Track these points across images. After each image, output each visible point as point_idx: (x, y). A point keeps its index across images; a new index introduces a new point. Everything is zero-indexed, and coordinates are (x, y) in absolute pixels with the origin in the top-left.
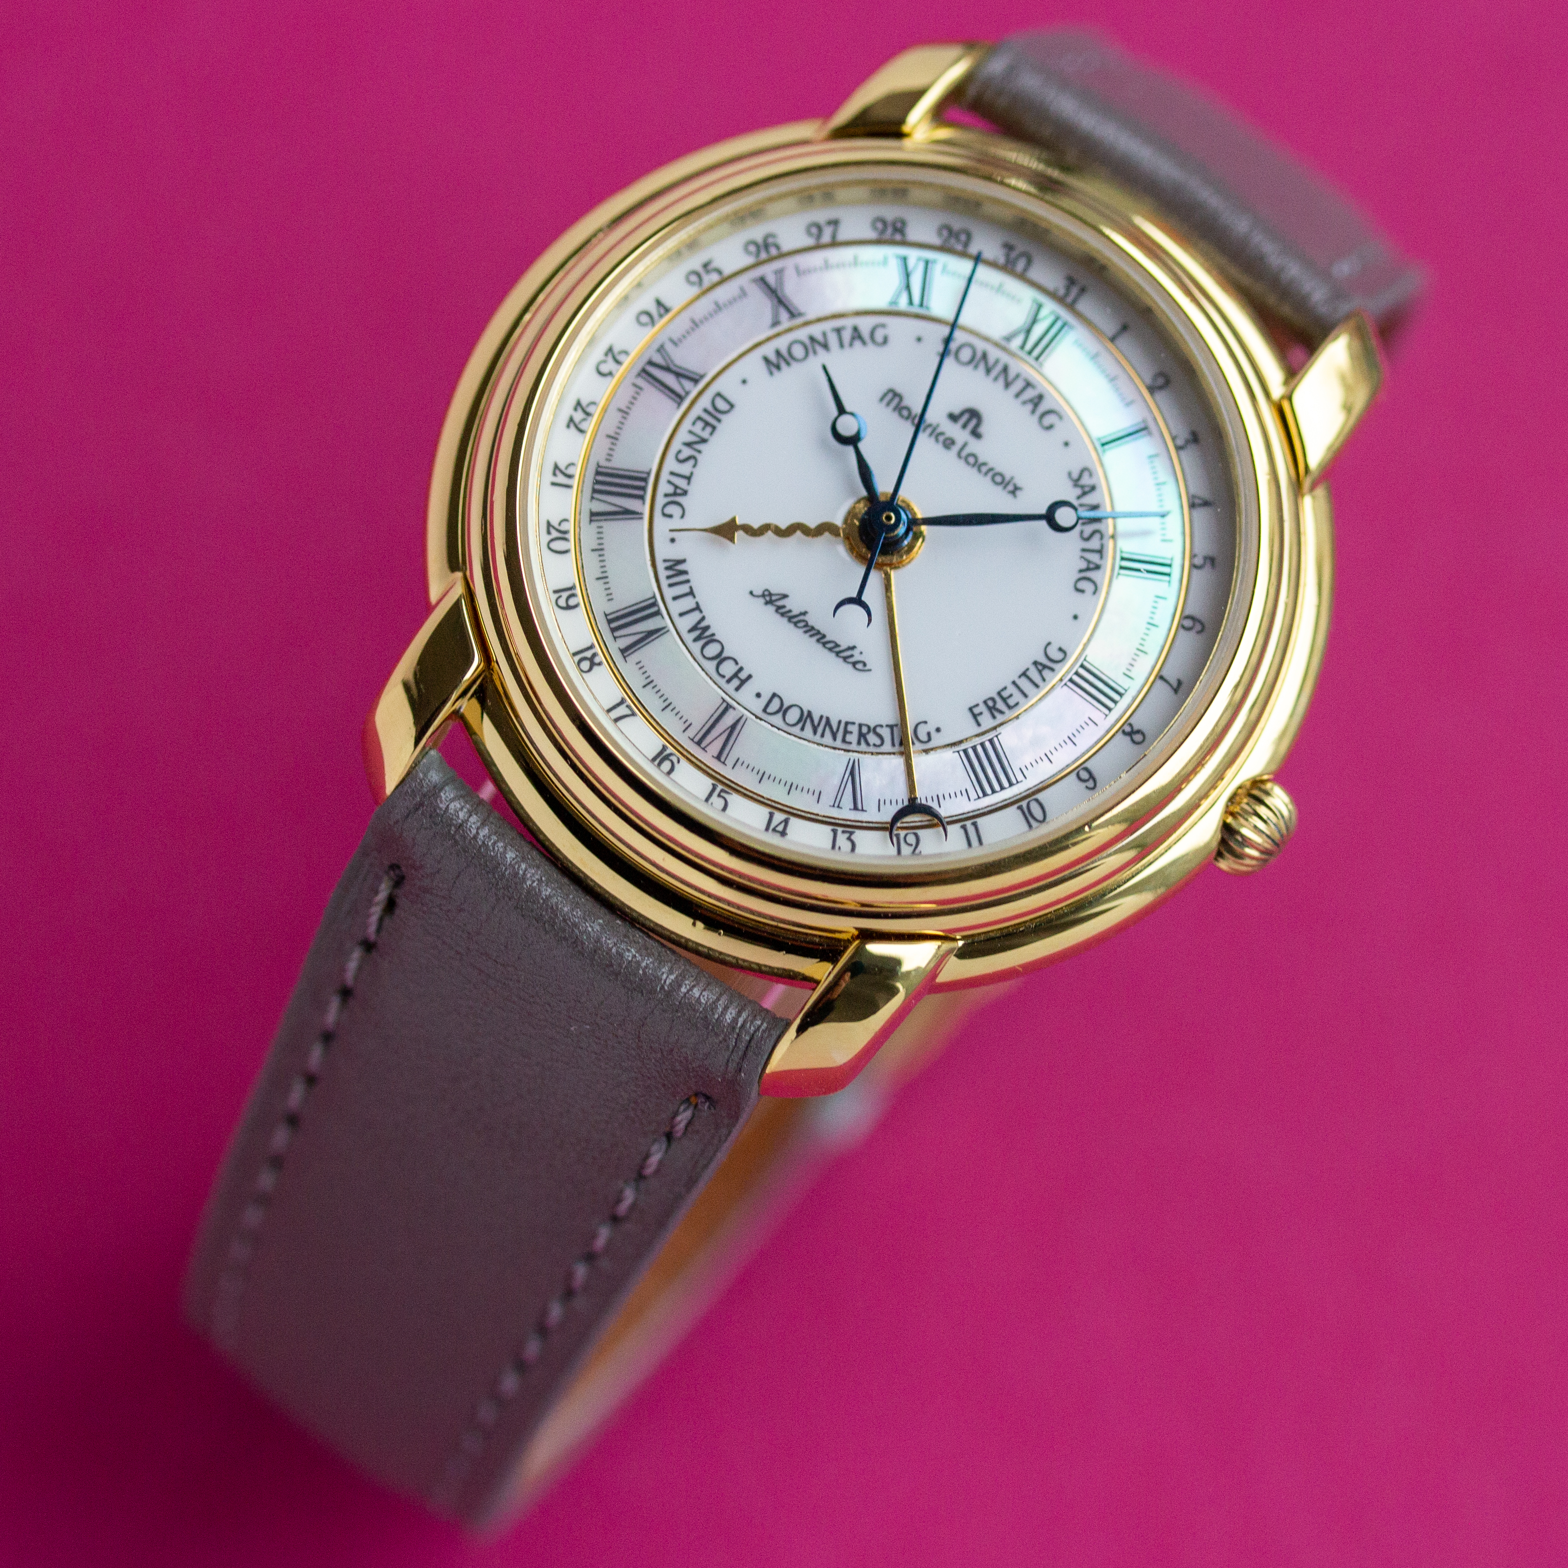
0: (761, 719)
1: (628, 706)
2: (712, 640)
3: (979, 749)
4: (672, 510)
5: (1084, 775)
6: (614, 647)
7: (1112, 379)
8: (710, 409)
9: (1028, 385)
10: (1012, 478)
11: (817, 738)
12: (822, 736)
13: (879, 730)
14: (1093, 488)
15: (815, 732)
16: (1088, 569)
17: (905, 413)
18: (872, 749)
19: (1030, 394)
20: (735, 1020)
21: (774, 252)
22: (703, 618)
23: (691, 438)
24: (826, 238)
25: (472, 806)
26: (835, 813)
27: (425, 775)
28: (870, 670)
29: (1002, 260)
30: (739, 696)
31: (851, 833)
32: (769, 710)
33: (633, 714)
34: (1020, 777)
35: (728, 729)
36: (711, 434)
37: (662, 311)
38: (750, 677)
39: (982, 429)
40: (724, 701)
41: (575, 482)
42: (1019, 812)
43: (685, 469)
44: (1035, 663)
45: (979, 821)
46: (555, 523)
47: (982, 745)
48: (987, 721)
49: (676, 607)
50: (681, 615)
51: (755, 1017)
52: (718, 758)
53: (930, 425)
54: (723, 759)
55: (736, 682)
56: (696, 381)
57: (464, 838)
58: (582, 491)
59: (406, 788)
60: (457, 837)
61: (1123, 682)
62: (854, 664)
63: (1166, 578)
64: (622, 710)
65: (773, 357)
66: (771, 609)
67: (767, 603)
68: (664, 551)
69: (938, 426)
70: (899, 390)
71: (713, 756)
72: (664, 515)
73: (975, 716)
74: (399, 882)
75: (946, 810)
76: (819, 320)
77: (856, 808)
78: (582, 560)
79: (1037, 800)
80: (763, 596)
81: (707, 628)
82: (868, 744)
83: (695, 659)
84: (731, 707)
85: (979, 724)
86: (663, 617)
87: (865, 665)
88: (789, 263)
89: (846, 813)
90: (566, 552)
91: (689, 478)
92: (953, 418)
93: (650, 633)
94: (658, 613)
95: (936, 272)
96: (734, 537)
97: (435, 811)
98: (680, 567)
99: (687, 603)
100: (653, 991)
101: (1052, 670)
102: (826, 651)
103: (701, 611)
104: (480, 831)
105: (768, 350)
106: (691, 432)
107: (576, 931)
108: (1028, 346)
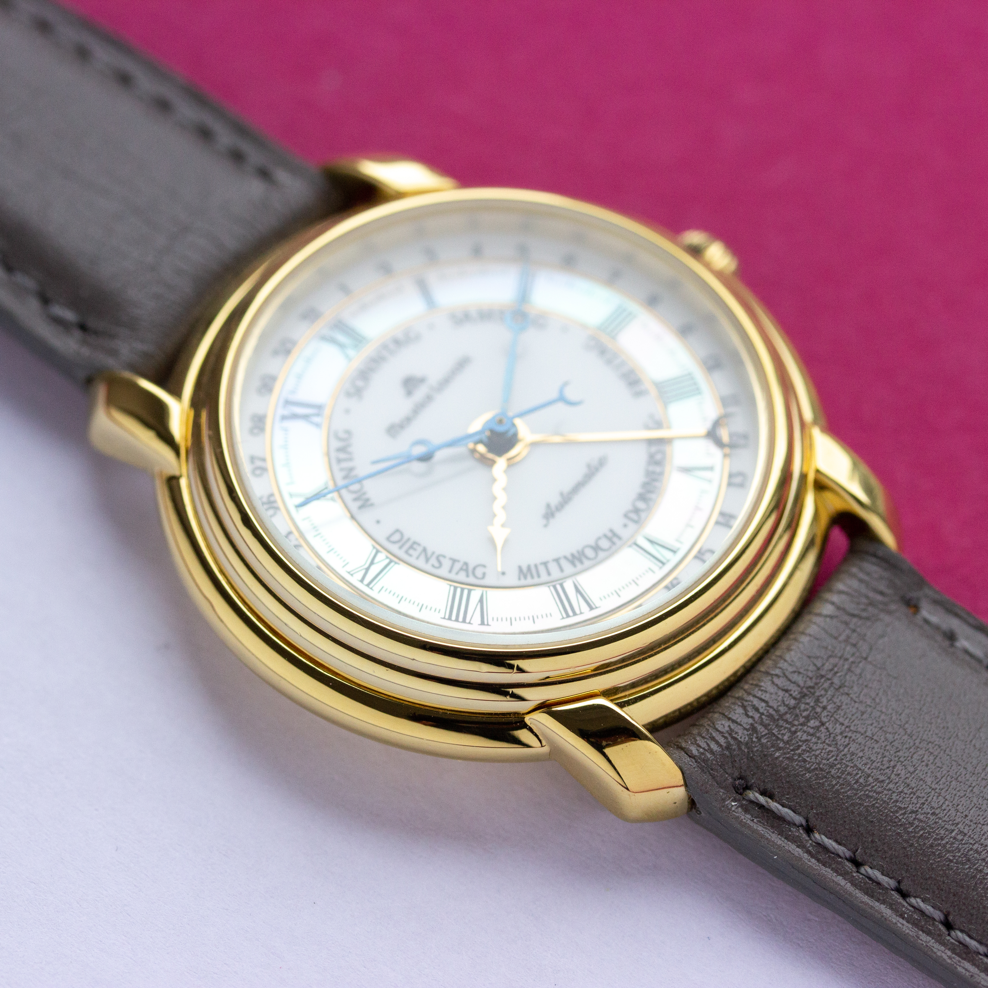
2: (582, 553)
4: (479, 572)
8: (400, 544)
9: (384, 347)
12: (656, 487)
13: (652, 453)
15: (653, 492)
17: (405, 423)
19: (392, 346)
21: (274, 499)
22: (566, 557)
23: (422, 558)
24: (264, 464)
26: (716, 483)
30: (625, 539)
32: (636, 519)
36: (419, 545)
38: (611, 530)
39: (420, 376)
43: (447, 564)
49: (557, 574)
52: (675, 552)
55: (615, 540)
56: (378, 551)
62: (601, 465)
65: (359, 503)
66: (558, 515)
67: (553, 517)
68: (512, 578)
69: (416, 402)
70: (388, 425)
71: (674, 556)
72: (483, 577)
76: (332, 473)
80: (547, 518)
81: (573, 555)
83: (597, 564)
87: (602, 458)
88: (286, 489)
89: (716, 475)
91: (454, 561)
94: (562, 585)
95: (292, 398)
98: (525, 569)
99: (553, 567)
102: (591, 482)
103: (560, 558)
105: (354, 506)
106: (418, 558)
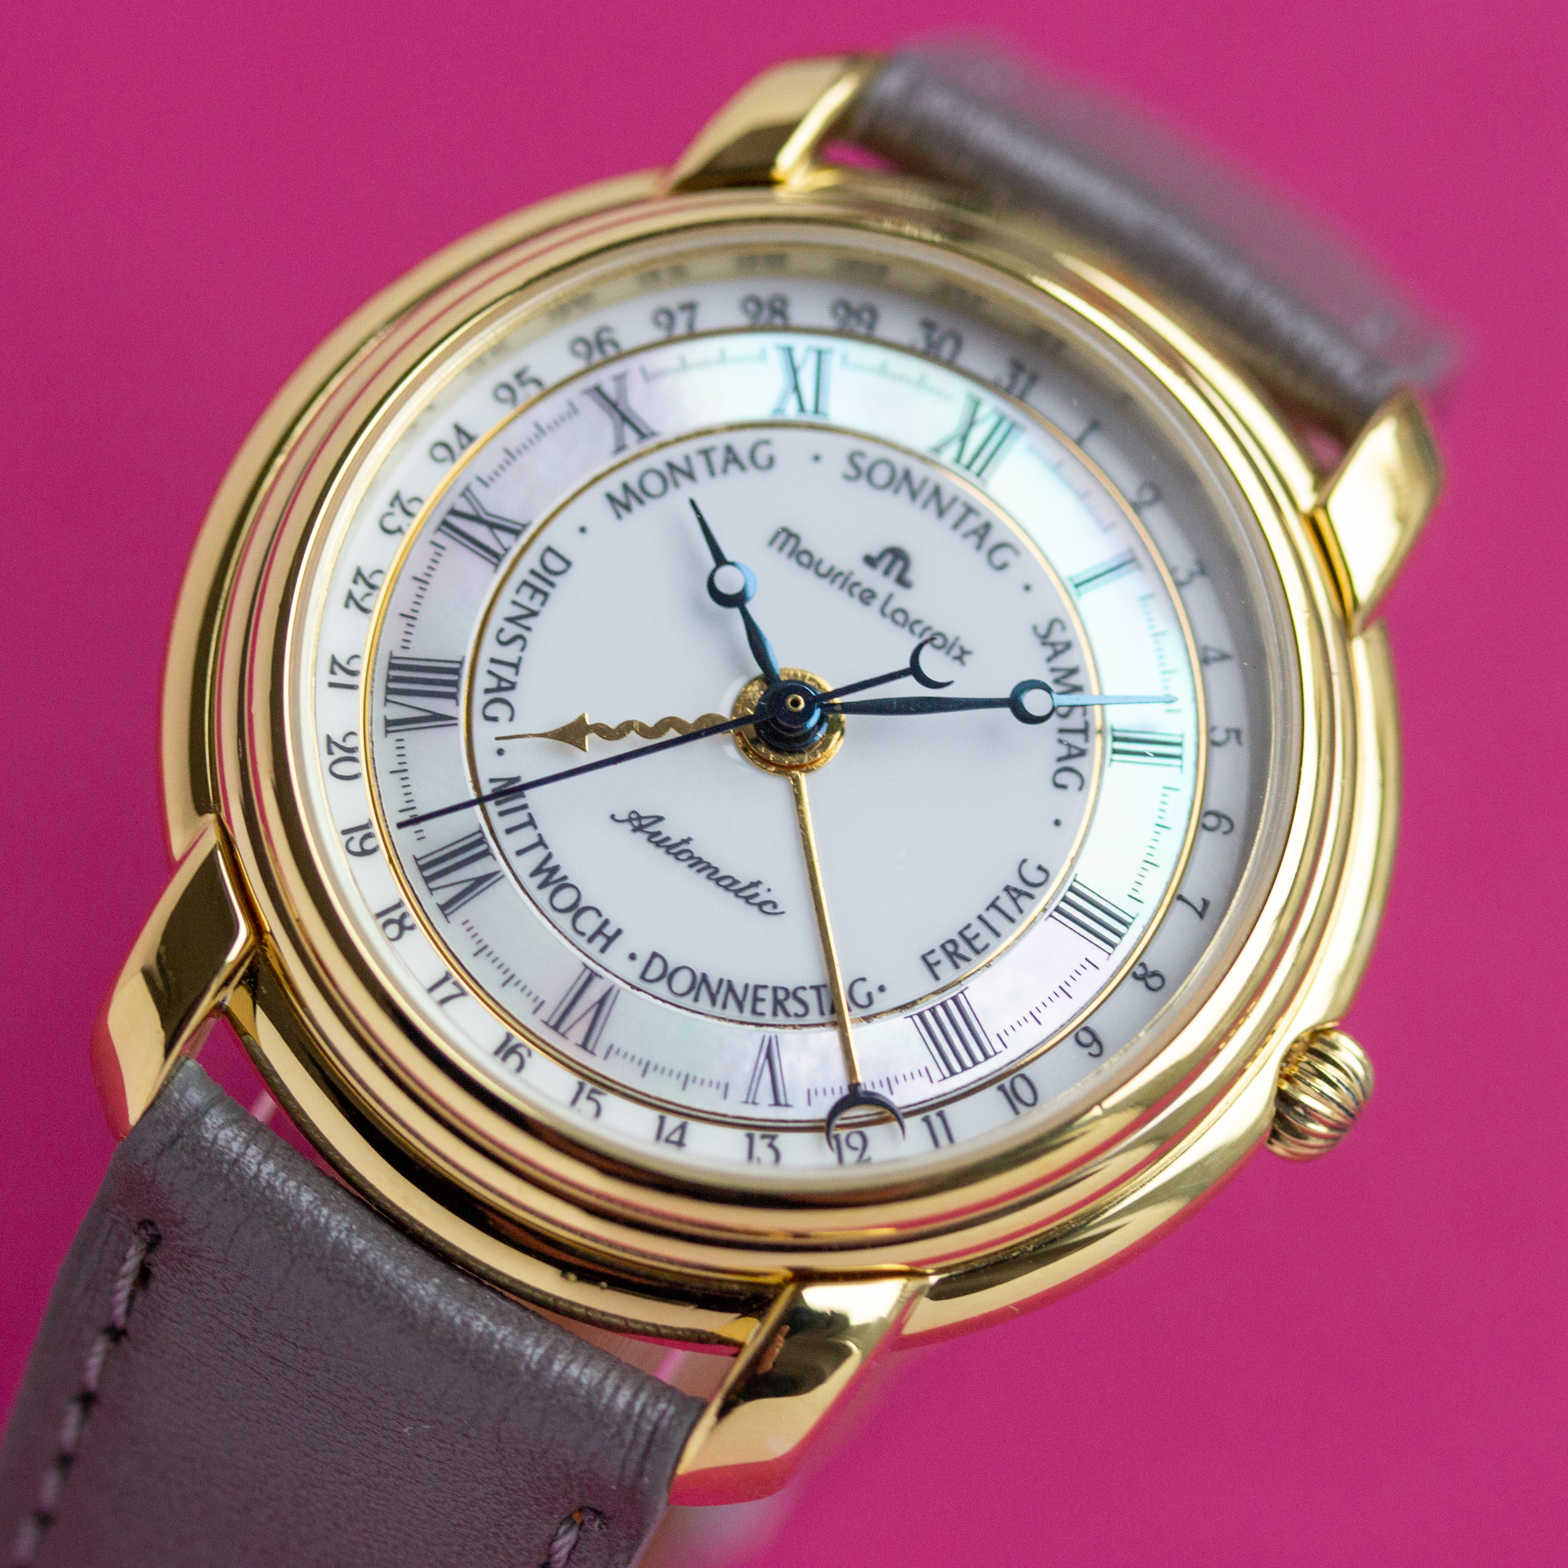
0: (639, 990)
1: (455, 983)
2: (564, 884)
3: (940, 1011)
4: (495, 710)
5: (1085, 1038)
6: (431, 903)
7: (1083, 496)
8: (539, 569)
9: (969, 510)
10: (957, 639)
11: (717, 1010)
12: (724, 1006)
13: (801, 994)
14: (1068, 645)
15: (714, 1002)
16: (1069, 757)
17: (805, 559)
18: (793, 1021)
19: (972, 523)
20: (630, 1405)
21: (610, 351)
22: (549, 856)
23: (516, 611)
24: (681, 328)
25: (249, 1133)
26: (749, 1111)
27: (182, 1093)
28: (783, 913)
29: (921, 344)
30: (603, 959)
31: (773, 1138)
32: (651, 975)
33: (463, 993)
34: (998, 1046)
35: (594, 1005)
36: (543, 604)
37: (464, 440)
38: (619, 932)
39: (911, 575)
40: (586, 967)
41: (360, 681)
42: (1000, 1094)
43: (510, 653)
44: (1007, 889)
45: (948, 1110)
46: (337, 738)
47: (943, 1005)
48: (947, 972)
49: (512, 844)
50: (519, 853)
51: (657, 1399)
52: (584, 1046)
53: (840, 574)
54: (590, 1047)
55: (600, 941)
56: (516, 533)
57: (241, 1178)
58: (372, 692)
59: (156, 1115)
60: (232, 1178)
61: (1131, 907)
62: (760, 905)
63: (1176, 762)
64: (448, 989)
65: (619, 494)
66: (642, 837)
67: (635, 830)
68: (489, 767)
69: (851, 573)
70: (794, 529)
71: (577, 1045)
72: (487, 718)
73: (930, 967)
74: (153, 1244)
75: (900, 1099)
76: (679, 440)
77: (777, 1103)
78: (378, 786)
79: (1023, 1076)
80: (630, 820)
81: (556, 869)
82: (787, 1014)
83: (542, 913)
84: (597, 975)
85: (937, 978)
86: (495, 859)
87: (775, 906)
88: (632, 365)
89: (765, 1111)
90: (356, 776)
91: (516, 666)
92: (870, 561)
93: (480, 881)
94: (487, 853)
95: (833, 364)
96: (584, 741)
97: (199, 1143)
98: (513, 788)
99: (527, 837)
100: (515, 1373)
101: (1031, 896)
102: (721, 891)
103: (546, 847)
104: (262, 1167)
105: (613, 485)
106: (514, 603)
107: (404, 1295)
108: (966, 458)
